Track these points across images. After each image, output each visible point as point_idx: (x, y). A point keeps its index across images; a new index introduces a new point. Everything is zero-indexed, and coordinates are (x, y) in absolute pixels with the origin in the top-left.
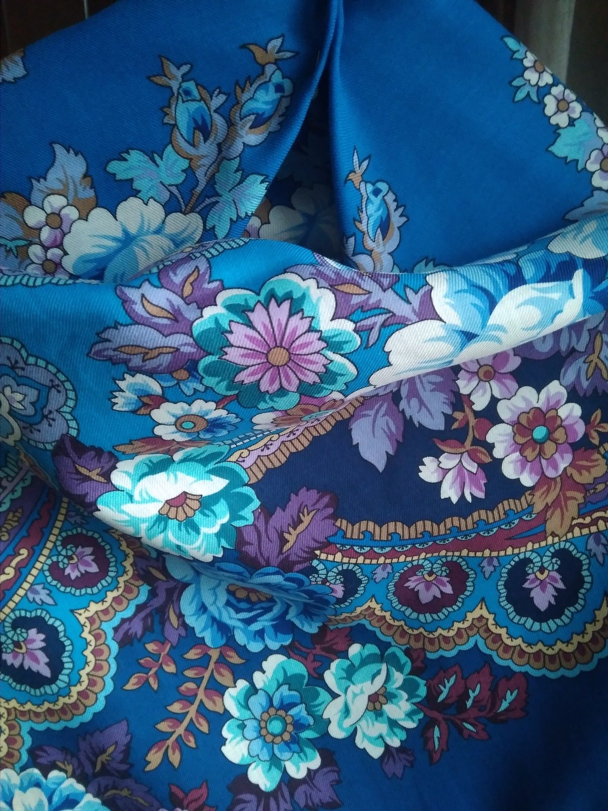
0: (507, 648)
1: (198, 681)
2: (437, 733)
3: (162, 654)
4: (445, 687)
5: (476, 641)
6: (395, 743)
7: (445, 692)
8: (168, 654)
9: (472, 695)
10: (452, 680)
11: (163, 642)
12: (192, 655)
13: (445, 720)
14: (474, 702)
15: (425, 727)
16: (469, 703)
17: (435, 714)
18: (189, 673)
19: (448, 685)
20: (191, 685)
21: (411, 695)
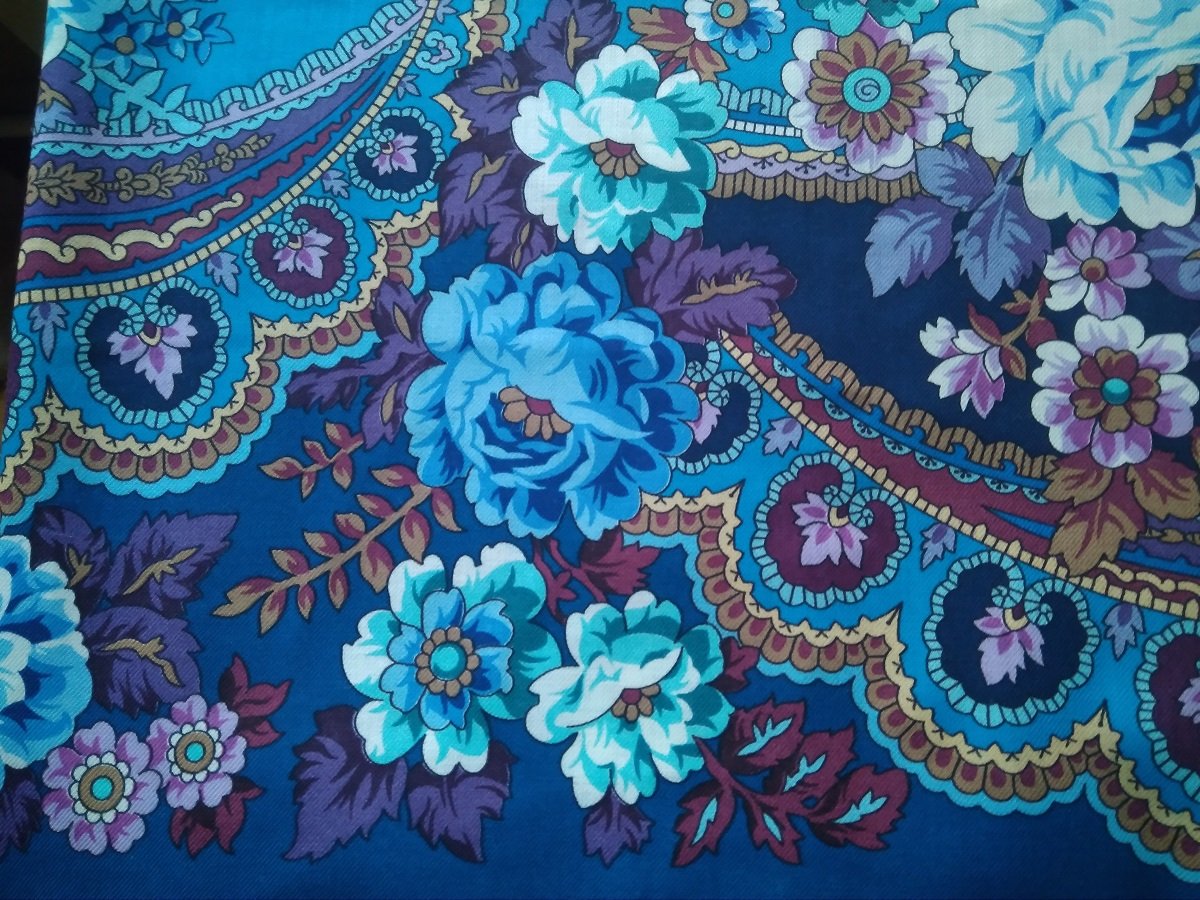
0: (898, 717)
1: (371, 521)
2: (710, 811)
3: (342, 451)
4: (763, 733)
5: (854, 677)
6: (629, 794)
7: (760, 742)
8: (351, 455)
9: (804, 768)
10: (783, 726)
11: (354, 431)
12: (387, 476)
13: (736, 793)
14: (800, 783)
15: (698, 788)
16: (791, 782)
17: (722, 774)
18: (367, 503)
19: (770, 733)
20: (357, 523)
21: (699, 718)
